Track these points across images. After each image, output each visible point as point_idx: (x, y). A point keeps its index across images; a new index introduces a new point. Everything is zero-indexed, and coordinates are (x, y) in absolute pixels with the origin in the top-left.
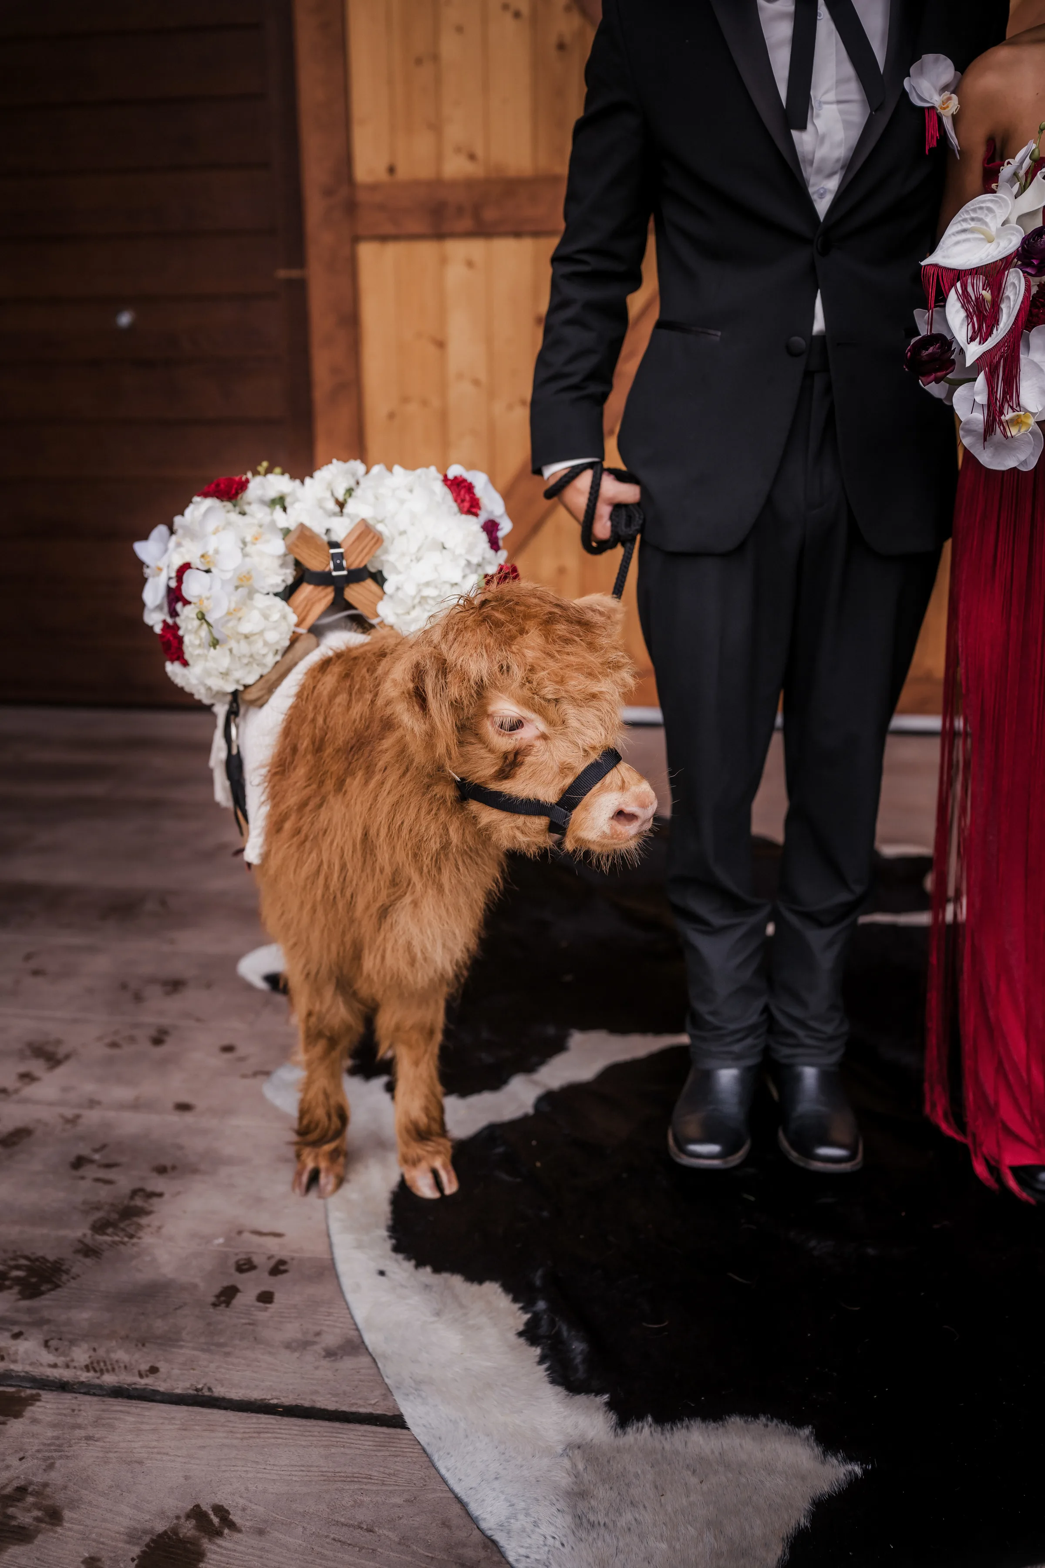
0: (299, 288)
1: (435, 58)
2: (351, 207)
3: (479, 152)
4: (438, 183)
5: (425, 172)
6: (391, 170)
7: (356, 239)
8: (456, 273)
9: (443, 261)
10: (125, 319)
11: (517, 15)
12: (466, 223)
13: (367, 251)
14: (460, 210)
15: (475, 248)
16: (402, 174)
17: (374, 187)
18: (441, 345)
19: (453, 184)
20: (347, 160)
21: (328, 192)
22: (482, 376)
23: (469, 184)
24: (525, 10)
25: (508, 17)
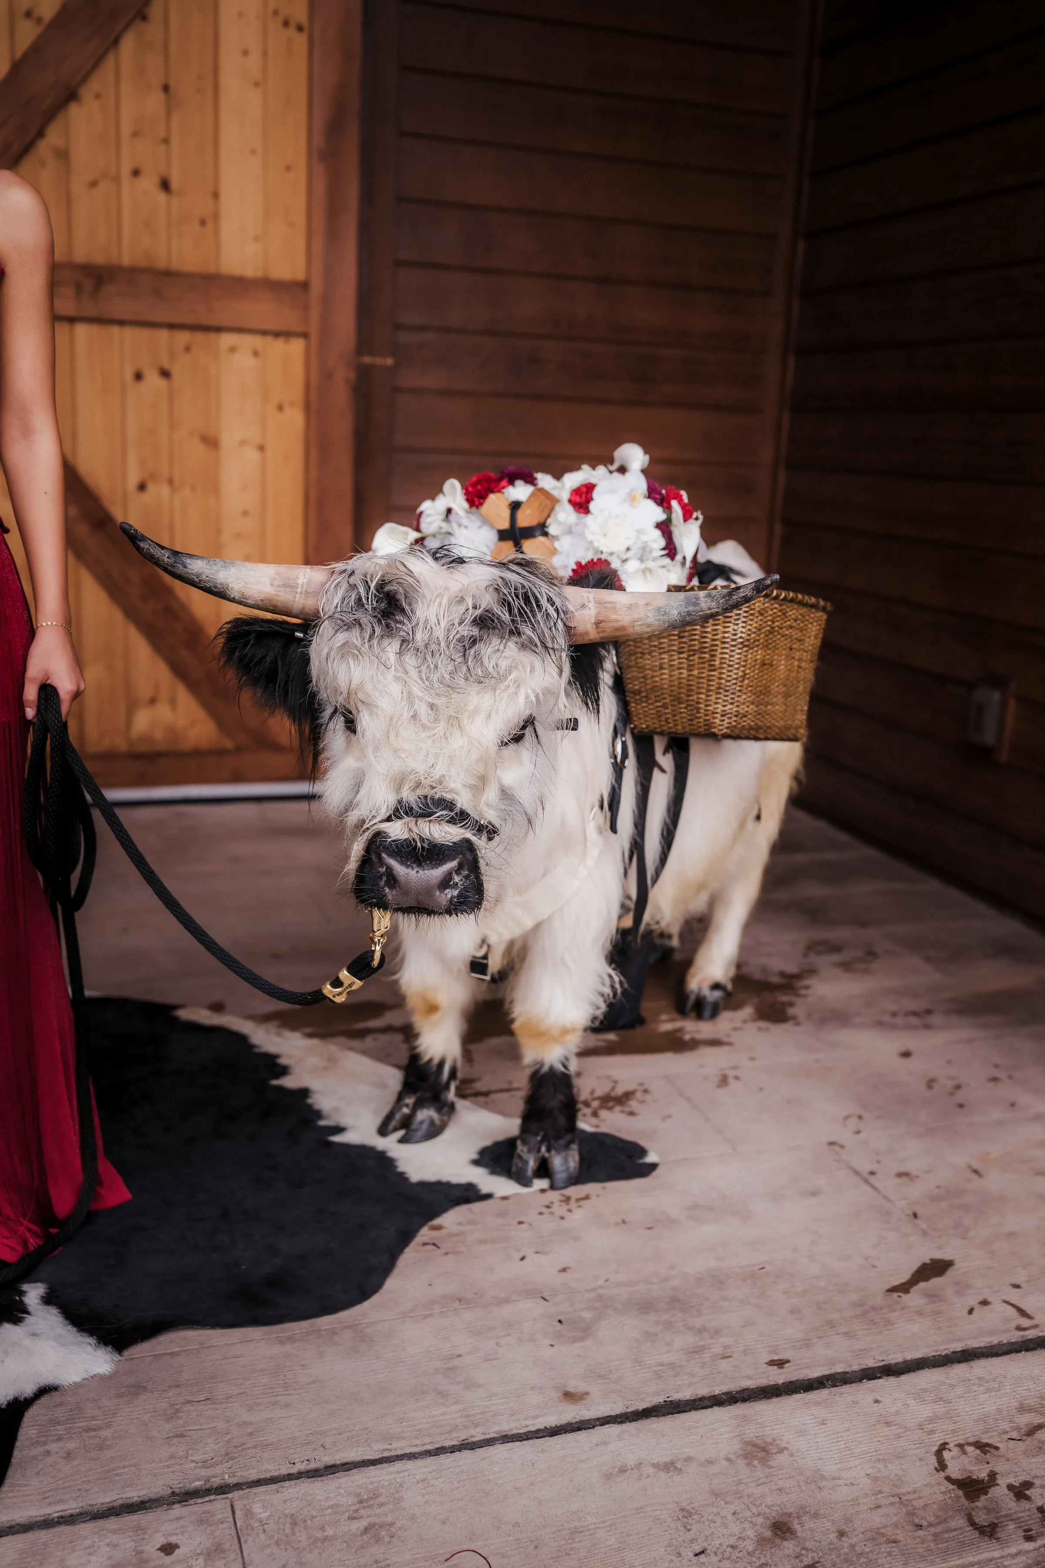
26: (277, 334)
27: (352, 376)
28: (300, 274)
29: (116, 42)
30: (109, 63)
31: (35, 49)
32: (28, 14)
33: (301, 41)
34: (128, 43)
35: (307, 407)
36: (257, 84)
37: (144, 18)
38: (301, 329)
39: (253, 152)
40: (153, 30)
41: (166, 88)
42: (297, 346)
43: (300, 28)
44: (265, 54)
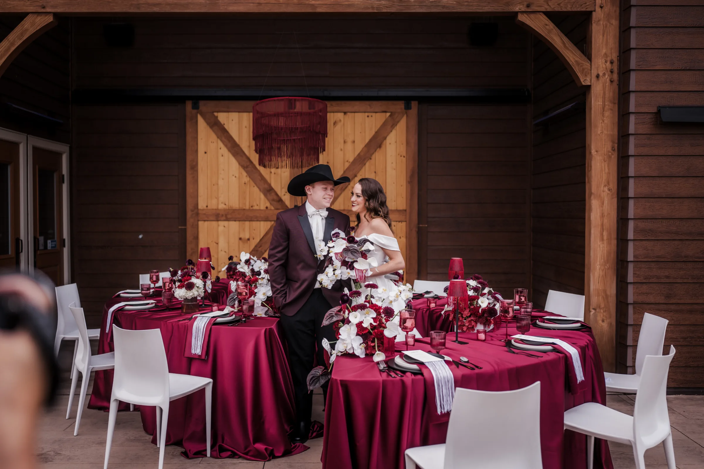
0: (185, 231)
1: (218, 184)
2: (197, 214)
3: (227, 204)
4: (218, 209)
5: (215, 207)
6: (207, 206)
7: (198, 221)
8: (221, 228)
9: (218, 225)
10: (141, 237)
11: (236, 177)
12: (224, 218)
13: (200, 223)
14: (223, 215)
15: (226, 223)
16: (209, 207)
17: (203, 210)
18: (217, 244)
19: (221, 210)
20: (197, 204)
21: (192, 211)
22: (227, 251)
23: (225, 210)
24: (237, 176)
25: (234, 177)
26: (399, 222)
27: (417, 229)
28: (405, 208)
29: (365, 164)
30: (364, 168)
31: (348, 169)
32: (347, 161)
33: (404, 159)
34: (367, 164)
35: (406, 237)
36: (395, 169)
37: (371, 159)
38: (405, 220)
39: (394, 183)
40: (372, 161)
41: (375, 172)
42: (404, 224)
43: (404, 157)
44: (396, 163)
